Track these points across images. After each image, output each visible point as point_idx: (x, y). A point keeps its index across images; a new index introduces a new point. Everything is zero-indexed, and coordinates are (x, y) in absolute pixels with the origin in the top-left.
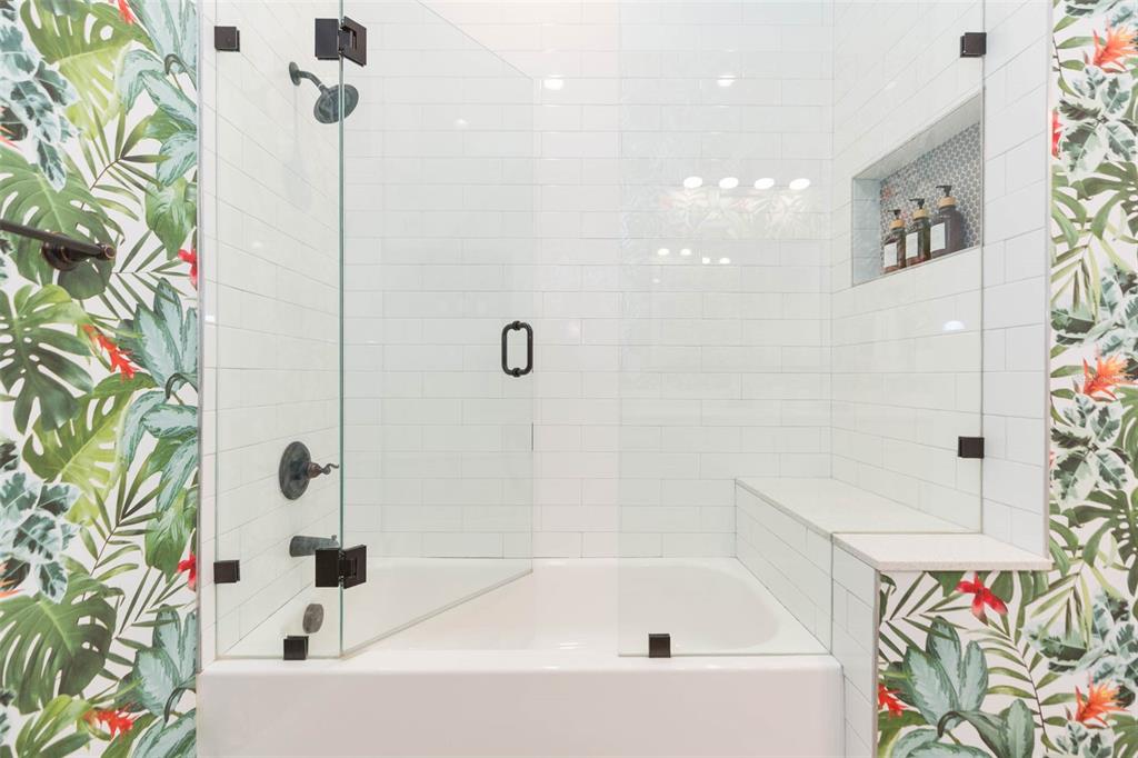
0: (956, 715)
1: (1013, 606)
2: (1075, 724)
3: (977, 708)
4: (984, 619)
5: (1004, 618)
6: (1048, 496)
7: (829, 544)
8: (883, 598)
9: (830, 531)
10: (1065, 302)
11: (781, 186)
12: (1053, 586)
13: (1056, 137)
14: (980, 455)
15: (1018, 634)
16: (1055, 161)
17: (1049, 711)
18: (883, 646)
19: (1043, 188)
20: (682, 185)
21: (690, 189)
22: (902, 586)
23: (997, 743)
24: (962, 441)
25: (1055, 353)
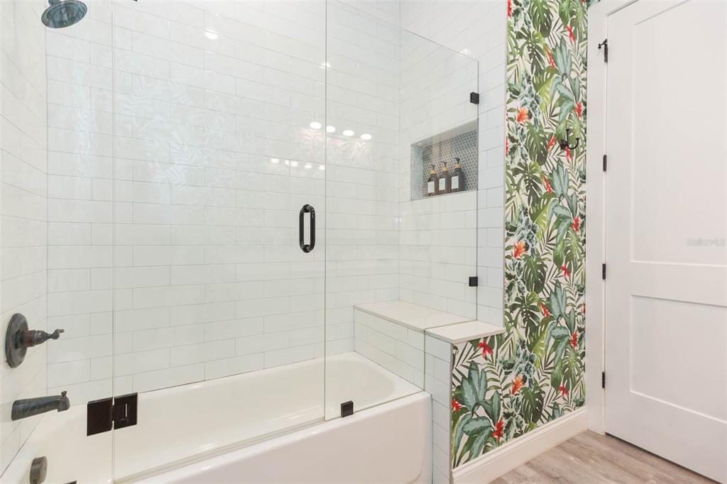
0: (477, 404)
1: (494, 351)
2: (511, 395)
3: (484, 399)
4: (486, 358)
5: (492, 356)
6: (504, 301)
7: (423, 335)
8: (454, 356)
9: (423, 328)
10: (509, 219)
11: (357, 136)
12: (506, 339)
13: (507, 148)
14: (476, 285)
15: (496, 362)
16: (507, 159)
17: (505, 393)
18: (454, 380)
19: (502, 169)
20: (309, 126)
21: (313, 129)
22: (461, 349)
23: (490, 412)
24: (470, 279)
25: (507, 240)
